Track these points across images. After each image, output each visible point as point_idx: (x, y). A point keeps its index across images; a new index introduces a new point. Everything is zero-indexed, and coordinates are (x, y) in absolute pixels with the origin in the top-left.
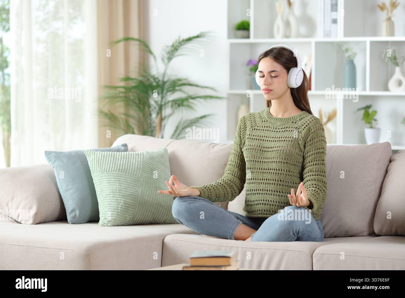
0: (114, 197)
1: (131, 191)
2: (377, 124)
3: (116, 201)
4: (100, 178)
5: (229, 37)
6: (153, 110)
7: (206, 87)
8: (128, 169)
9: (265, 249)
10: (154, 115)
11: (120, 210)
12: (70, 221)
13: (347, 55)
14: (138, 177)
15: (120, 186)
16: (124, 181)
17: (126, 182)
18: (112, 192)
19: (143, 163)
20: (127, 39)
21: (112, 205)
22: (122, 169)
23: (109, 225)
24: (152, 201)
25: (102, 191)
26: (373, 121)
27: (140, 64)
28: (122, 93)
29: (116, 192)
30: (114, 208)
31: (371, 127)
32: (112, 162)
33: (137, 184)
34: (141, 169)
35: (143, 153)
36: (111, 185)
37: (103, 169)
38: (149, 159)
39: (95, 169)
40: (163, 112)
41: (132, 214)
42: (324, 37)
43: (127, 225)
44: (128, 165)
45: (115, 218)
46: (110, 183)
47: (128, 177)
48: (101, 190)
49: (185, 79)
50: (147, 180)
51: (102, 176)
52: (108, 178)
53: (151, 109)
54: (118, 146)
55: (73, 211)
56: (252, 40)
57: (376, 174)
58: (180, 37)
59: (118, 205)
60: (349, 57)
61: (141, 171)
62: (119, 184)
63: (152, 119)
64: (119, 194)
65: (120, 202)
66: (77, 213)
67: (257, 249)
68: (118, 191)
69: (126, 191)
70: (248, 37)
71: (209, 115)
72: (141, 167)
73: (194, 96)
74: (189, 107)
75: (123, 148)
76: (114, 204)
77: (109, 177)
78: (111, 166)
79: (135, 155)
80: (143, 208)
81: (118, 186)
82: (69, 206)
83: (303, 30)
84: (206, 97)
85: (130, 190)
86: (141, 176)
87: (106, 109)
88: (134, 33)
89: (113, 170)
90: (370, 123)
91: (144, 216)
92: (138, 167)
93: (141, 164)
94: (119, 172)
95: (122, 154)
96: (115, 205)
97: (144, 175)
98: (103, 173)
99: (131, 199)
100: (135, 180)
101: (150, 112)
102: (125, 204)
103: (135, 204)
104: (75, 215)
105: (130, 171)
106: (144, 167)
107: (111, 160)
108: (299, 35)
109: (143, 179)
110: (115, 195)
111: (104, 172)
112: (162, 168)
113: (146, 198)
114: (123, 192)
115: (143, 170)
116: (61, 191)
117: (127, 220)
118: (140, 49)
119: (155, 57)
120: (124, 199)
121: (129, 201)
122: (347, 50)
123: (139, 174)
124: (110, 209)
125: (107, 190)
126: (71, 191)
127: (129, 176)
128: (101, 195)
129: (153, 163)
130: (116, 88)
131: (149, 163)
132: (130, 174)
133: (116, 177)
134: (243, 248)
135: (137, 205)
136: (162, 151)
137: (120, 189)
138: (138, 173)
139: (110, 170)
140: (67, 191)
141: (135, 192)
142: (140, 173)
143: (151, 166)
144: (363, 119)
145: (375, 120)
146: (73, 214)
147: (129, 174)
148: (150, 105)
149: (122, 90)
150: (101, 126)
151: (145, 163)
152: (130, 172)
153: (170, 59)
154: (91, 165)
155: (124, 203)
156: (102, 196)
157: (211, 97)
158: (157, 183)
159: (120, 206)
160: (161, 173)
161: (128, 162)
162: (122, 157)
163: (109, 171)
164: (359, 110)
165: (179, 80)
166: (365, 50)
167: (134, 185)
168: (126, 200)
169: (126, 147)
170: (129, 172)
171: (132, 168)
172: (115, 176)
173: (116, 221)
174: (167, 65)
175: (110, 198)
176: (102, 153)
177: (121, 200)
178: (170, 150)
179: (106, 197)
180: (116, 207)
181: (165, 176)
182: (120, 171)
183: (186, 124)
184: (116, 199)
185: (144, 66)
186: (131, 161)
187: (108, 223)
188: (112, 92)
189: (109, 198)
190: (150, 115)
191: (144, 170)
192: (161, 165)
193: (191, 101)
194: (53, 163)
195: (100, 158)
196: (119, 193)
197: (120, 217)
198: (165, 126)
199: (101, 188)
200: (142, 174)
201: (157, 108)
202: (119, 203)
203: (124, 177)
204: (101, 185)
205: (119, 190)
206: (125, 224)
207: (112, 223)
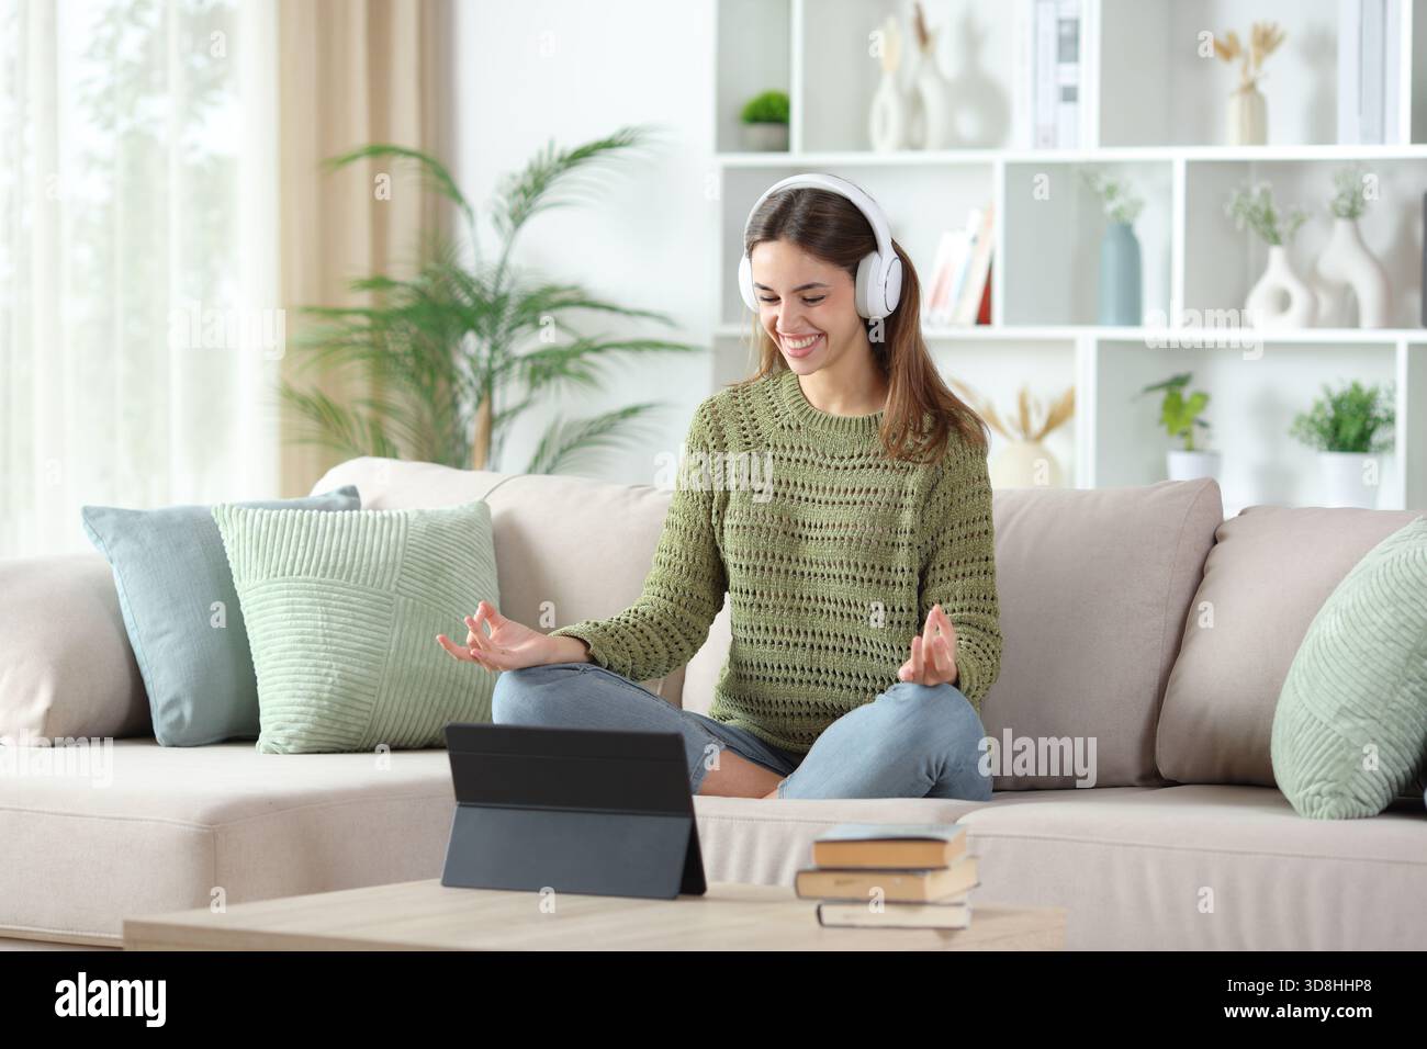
0: (307, 657)
1: (363, 639)
2: (1209, 437)
3: (313, 669)
4: (261, 596)
5: (723, 146)
6: (462, 389)
7: (643, 314)
8: (356, 565)
9: (792, 820)
10: (466, 408)
11: (328, 700)
12: (164, 736)
13: (1110, 207)
14: (388, 593)
15: (328, 620)
16: (342, 603)
17: (349, 609)
18: (302, 641)
19: (404, 548)
20: (380, 152)
21: (302, 685)
22: (334, 567)
23: (290, 748)
24: (434, 671)
25: (269, 637)
26: (1196, 430)
27: (423, 235)
28: (360, 330)
29: (314, 642)
30: (307, 693)
31: (1190, 449)
32: (302, 544)
33: (383, 614)
34: (398, 567)
35: (406, 515)
36: (298, 619)
37: (273, 565)
38: (426, 534)
39: (247, 567)
40: (497, 395)
41: (366, 715)
42: (1036, 146)
43: (349, 752)
44: (354, 555)
45: (311, 726)
46: (293, 611)
47: (355, 592)
48: (267, 633)
49: (573, 288)
50: (418, 603)
51: (268, 591)
52: (288, 596)
53: (456, 388)
54: (326, 495)
55: (173, 703)
56: (796, 156)
57: (1170, 580)
58: (551, 146)
59: (322, 682)
60: (1117, 214)
61: (397, 574)
62: (325, 616)
63: (459, 421)
64: (325, 647)
65: (327, 675)
66: (187, 710)
67: (764, 820)
68: (321, 639)
69: (346, 639)
70: (784, 147)
71: (650, 406)
72: (399, 559)
73: (597, 344)
74: (584, 377)
75: (343, 500)
76: (309, 682)
77: (291, 592)
78: (299, 556)
79: (379, 522)
80: (404, 693)
81: (320, 623)
82: (160, 688)
83: (968, 124)
84: (638, 346)
85: (362, 635)
86: (400, 589)
87: (305, 385)
88: (406, 130)
89: (304, 569)
90: (1185, 434)
91: (408, 719)
92: (390, 560)
93: (400, 549)
94: (323, 576)
95: (336, 516)
96: (310, 685)
97: (407, 585)
98: (271, 579)
99: (364, 663)
100: (377, 601)
101: (455, 396)
102: (345, 679)
103: (377, 680)
104: (181, 717)
105: (363, 571)
106: (409, 559)
107: (299, 537)
108: (954, 142)
109: (403, 598)
110: (310, 650)
111: (275, 576)
112: (469, 563)
113: (415, 663)
114: (335, 640)
115: (405, 570)
116: (133, 637)
117: (352, 735)
118: (424, 185)
119: (469, 212)
120: (340, 665)
121: (357, 670)
122: (1111, 191)
123: (391, 581)
124: (294, 697)
125: (284, 636)
126: (167, 639)
127: (357, 589)
128: (265, 651)
129: (438, 547)
130: (338, 313)
131: (425, 547)
132: (360, 582)
133: (315, 592)
134: (723, 818)
135: (385, 684)
136: (472, 510)
137: (327, 631)
138: (387, 579)
139: (296, 571)
140: (152, 638)
141: (379, 643)
142: (395, 579)
143: (431, 555)
144: (1161, 422)
145: (1204, 425)
146: (172, 716)
147: (356, 582)
148: (455, 373)
149: (363, 321)
150: (291, 440)
151: (411, 548)
152: (362, 576)
153: (519, 218)
154: (233, 554)
155: (339, 677)
156: (269, 653)
157: (656, 346)
158: (450, 612)
159: (327, 687)
160: (464, 579)
161: (356, 542)
162: (337, 527)
163: (291, 574)
164: (1151, 389)
165: (553, 290)
166: (1169, 191)
167: (373, 618)
168: (349, 667)
169: (353, 499)
170: (358, 576)
171: (369, 564)
172: (311, 589)
173: (314, 738)
174: (510, 239)
175: (295, 660)
176: (270, 515)
177: (330, 667)
178: (497, 507)
179: (280, 659)
180: (313, 690)
181: (480, 590)
182: (329, 571)
183: (574, 435)
184: (315, 666)
185: (437, 243)
186: (365, 540)
187: (289, 744)
188: (329, 327)
189: (291, 660)
190: (455, 405)
191: (408, 568)
192: (467, 555)
193: (590, 357)
194: (110, 548)
195: (264, 529)
196: (325, 643)
197: (327, 723)
198: (501, 442)
199: (265, 630)
200: (401, 583)
201: (477, 383)
202: (323, 678)
203: (342, 593)
204: (262, 619)
205: (325, 635)
206: (342, 747)
207: (302, 743)
